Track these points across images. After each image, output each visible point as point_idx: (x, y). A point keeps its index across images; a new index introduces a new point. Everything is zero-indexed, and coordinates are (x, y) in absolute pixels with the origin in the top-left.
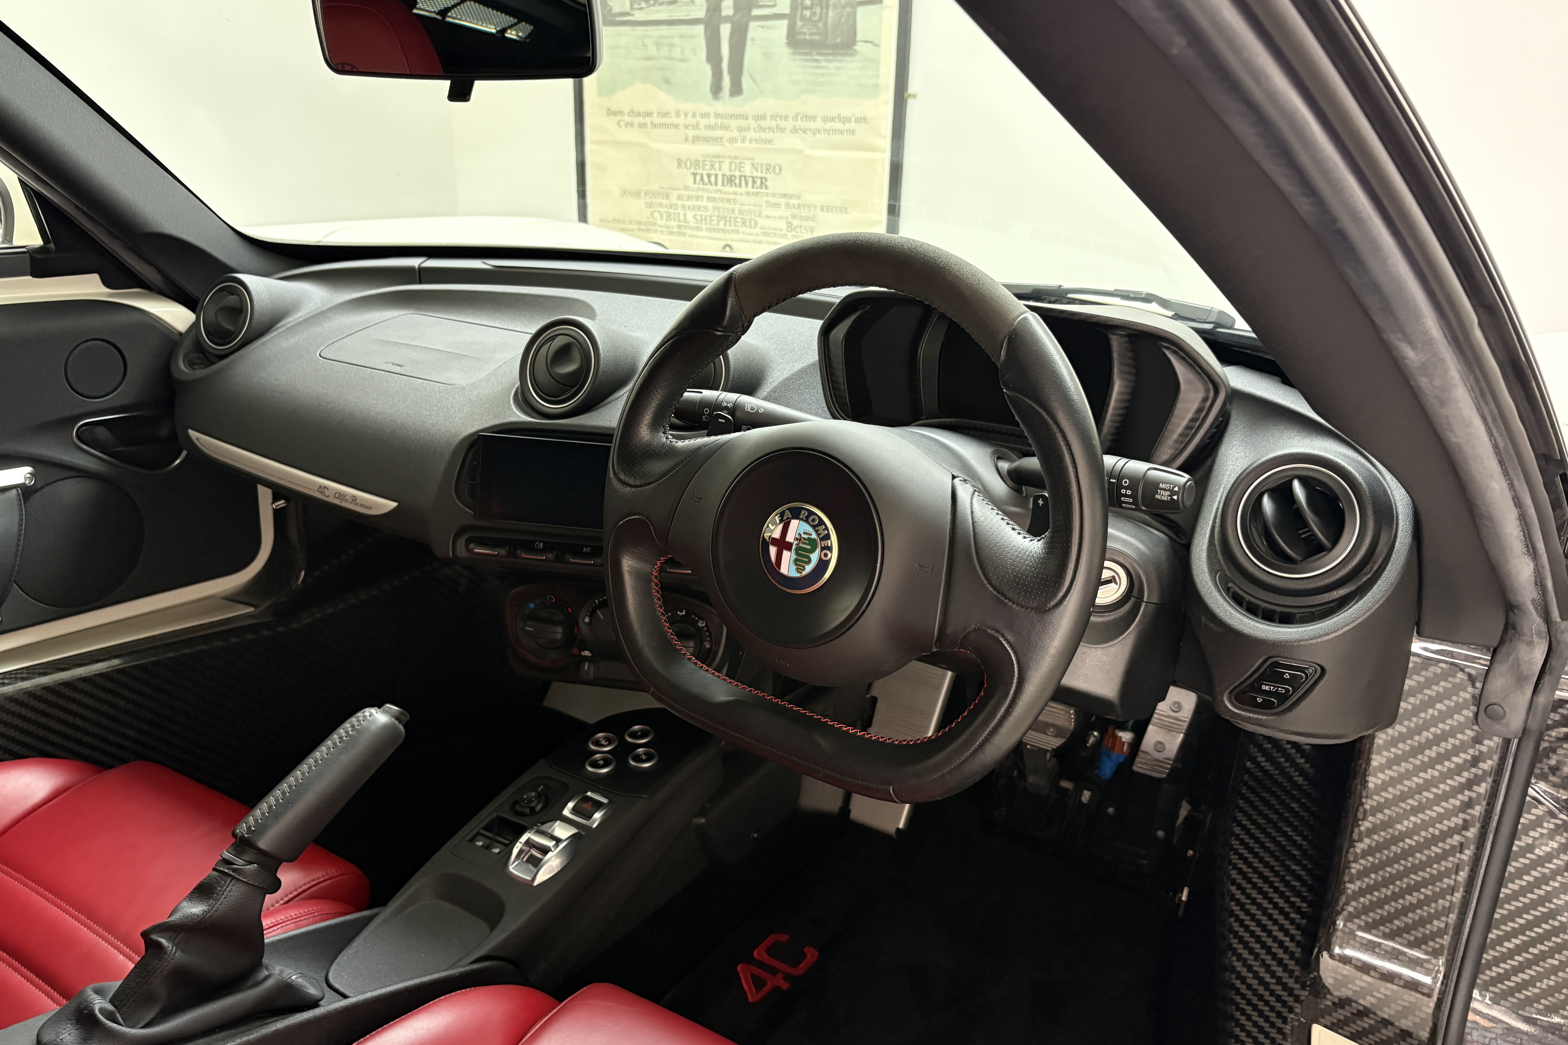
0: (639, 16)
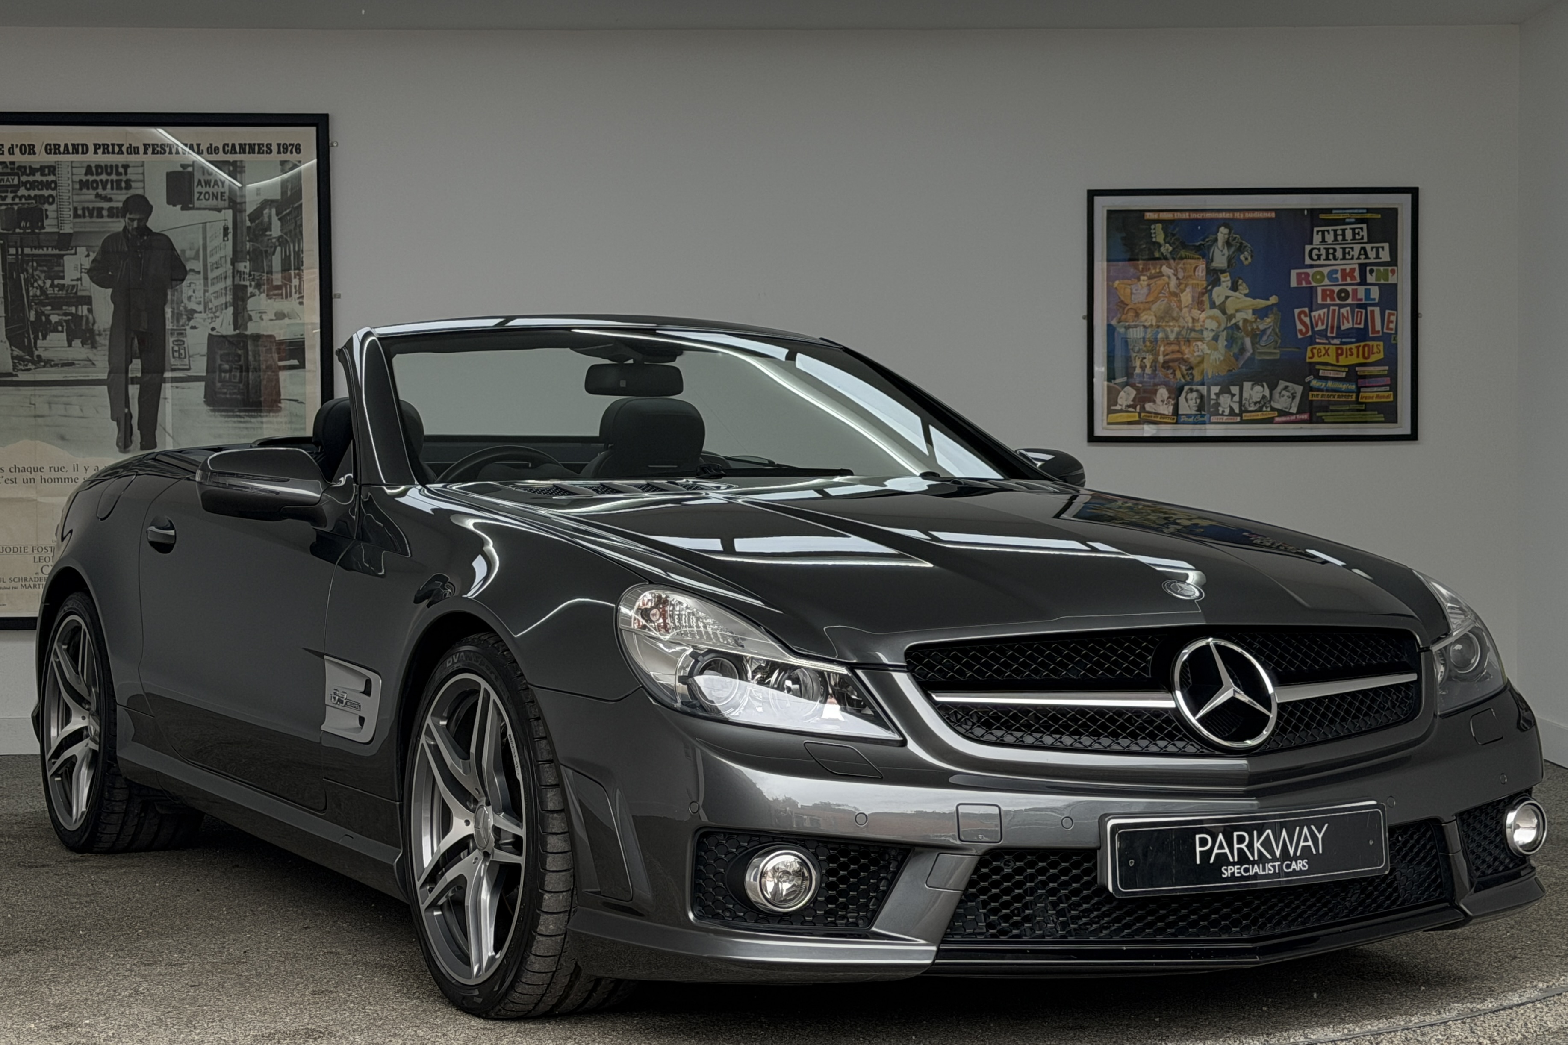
0: (22, 377)
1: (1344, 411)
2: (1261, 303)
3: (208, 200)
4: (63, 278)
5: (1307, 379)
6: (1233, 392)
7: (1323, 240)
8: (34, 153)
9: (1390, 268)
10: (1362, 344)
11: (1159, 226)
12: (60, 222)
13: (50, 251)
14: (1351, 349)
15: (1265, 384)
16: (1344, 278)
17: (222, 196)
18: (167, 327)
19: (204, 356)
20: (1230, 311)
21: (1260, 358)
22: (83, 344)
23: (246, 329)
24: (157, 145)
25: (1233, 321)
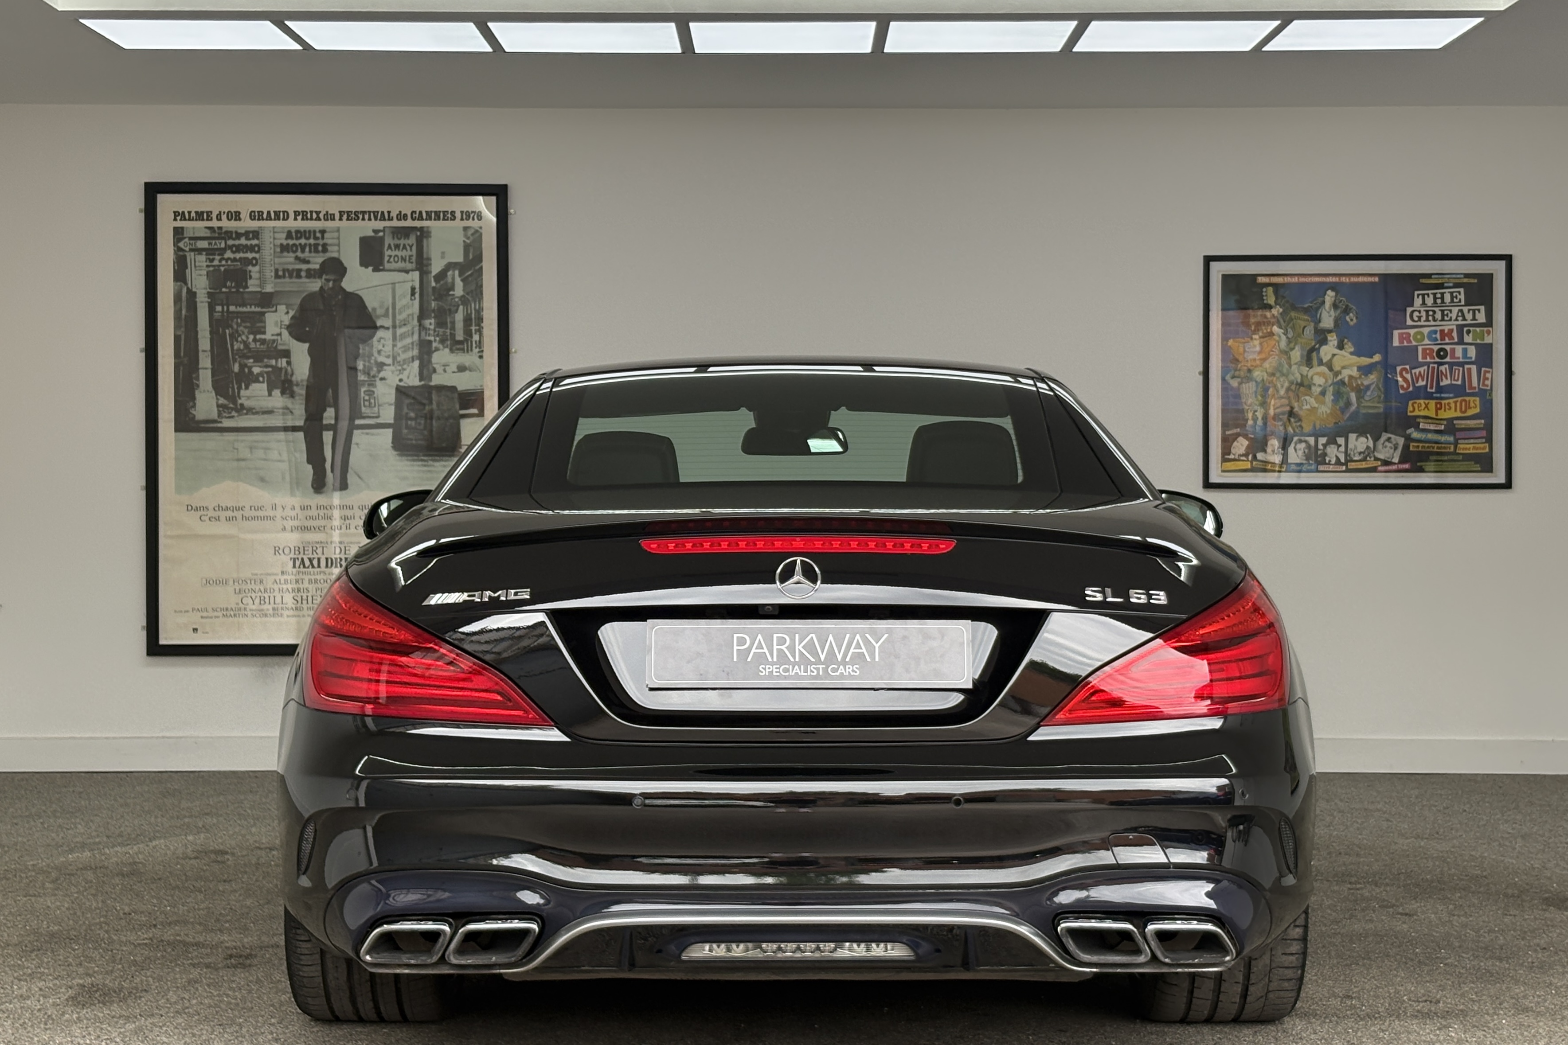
0: (227, 423)
1: (1445, 461)
2: (1365, 361)
3: (397, 262)
4: (264, 333)
5: (1409, 431)
6: (1339, 443)
7: (1424, 303)
8: (240, 219)
9: (1485, 329)
10: (1460, 399)
11: (1270, 289)
12: (262, 282)
13: (253, 309)
14: (1449, 404)
15: (1368, 436)
16: (1442, 339)
17: (410, 259)
18: (359, 378)
19: (391, 404)
20: (1337, 368)
21: (1364, 411)
22: (283, 393)
23: (430, 380)
24: (351, 212)
25: (1339, 377)
